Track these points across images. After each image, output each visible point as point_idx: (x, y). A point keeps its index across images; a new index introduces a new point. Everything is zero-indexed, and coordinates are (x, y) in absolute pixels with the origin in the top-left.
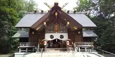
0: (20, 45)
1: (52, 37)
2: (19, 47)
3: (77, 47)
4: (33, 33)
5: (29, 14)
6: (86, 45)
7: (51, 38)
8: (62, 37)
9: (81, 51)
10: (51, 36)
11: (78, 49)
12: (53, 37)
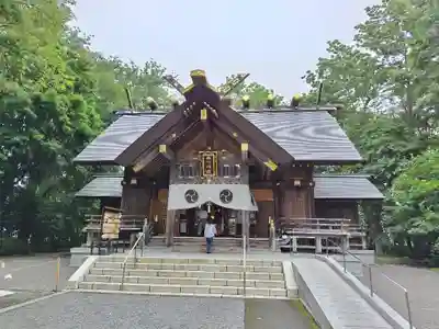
0: (88, 223)
1: (191, 196)
2: (84, 230)
3: (285, 234)
4: (134, 182)
5: (132, 114)
6: (322, 227)
7: (188, 200)
8: (227, 196)
9: (299, 250)
10: (190, 192)
11: (291, 242)
12: (196, 198)
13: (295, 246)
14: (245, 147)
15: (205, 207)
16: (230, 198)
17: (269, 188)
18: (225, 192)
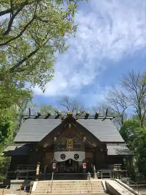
0: (18, 169)
3: (98, 171)
7: (62, 158)
8: (77, 156)
9: (104, 178)
11: (100, 175)
13: (102, 176)
14: (85, 138)
15: (68, 161)
16: (78, 157)
17: (90, 152)
18: (76, 155)
